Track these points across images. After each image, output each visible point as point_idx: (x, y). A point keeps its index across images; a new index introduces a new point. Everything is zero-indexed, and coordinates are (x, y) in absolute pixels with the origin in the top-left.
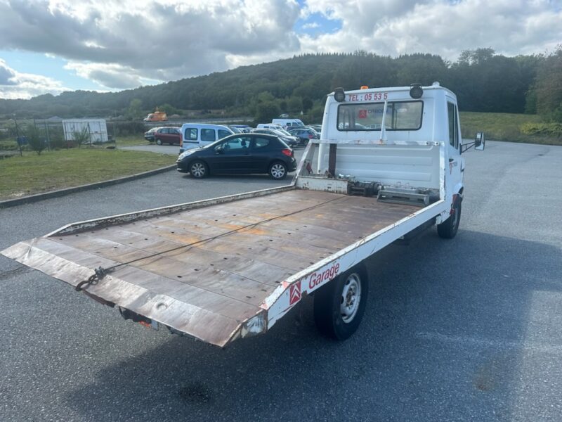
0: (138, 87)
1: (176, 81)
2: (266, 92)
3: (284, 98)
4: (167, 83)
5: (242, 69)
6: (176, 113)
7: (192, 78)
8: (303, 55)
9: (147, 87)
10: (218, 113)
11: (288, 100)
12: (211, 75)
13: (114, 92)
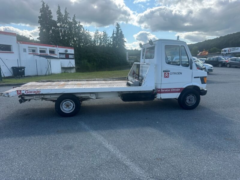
6: (218, 51)
9: (209, 40)
13: (193, 44)
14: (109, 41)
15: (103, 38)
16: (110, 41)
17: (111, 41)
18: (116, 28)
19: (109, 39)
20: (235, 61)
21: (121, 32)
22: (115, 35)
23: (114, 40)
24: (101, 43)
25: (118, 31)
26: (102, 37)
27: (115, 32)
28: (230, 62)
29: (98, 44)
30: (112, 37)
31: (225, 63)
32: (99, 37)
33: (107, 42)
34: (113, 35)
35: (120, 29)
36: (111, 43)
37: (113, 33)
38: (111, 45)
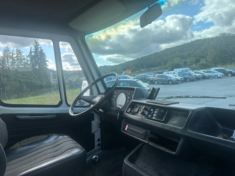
0: (125, 62)
1: (139, 58)
2: (177, 58)
3: (186, 59)
4: (136, 59)
5: (167, 50)
6: (137, 70)
7: (146, 56)
8: (196, 40)
9: (129, 61)
10: (155, 69)
11: (188, 60)
12: (154, 54)
13: (116, 65)
14: (25, 60)
15: (17, 56)
16: (27, 60)
17: (29, 61)
18: (34, 46)
19: (25, 57)
20: (162, 78)
21: (42, 50)
22: (33, 54)
23: (32, 59)
24: (13, 63)
25: (36, 49)
26: (15, 56)
27: (32, 50)
28: (158, 79)
29: (9, 64)
30: (29, 56)
31: (153, 80)
32: (10, 56)
33: (22, 61)
34: (30, 53)
35: (39, 47)
36: (28, 62)
37: (31, 51)
38: (29, 64)
